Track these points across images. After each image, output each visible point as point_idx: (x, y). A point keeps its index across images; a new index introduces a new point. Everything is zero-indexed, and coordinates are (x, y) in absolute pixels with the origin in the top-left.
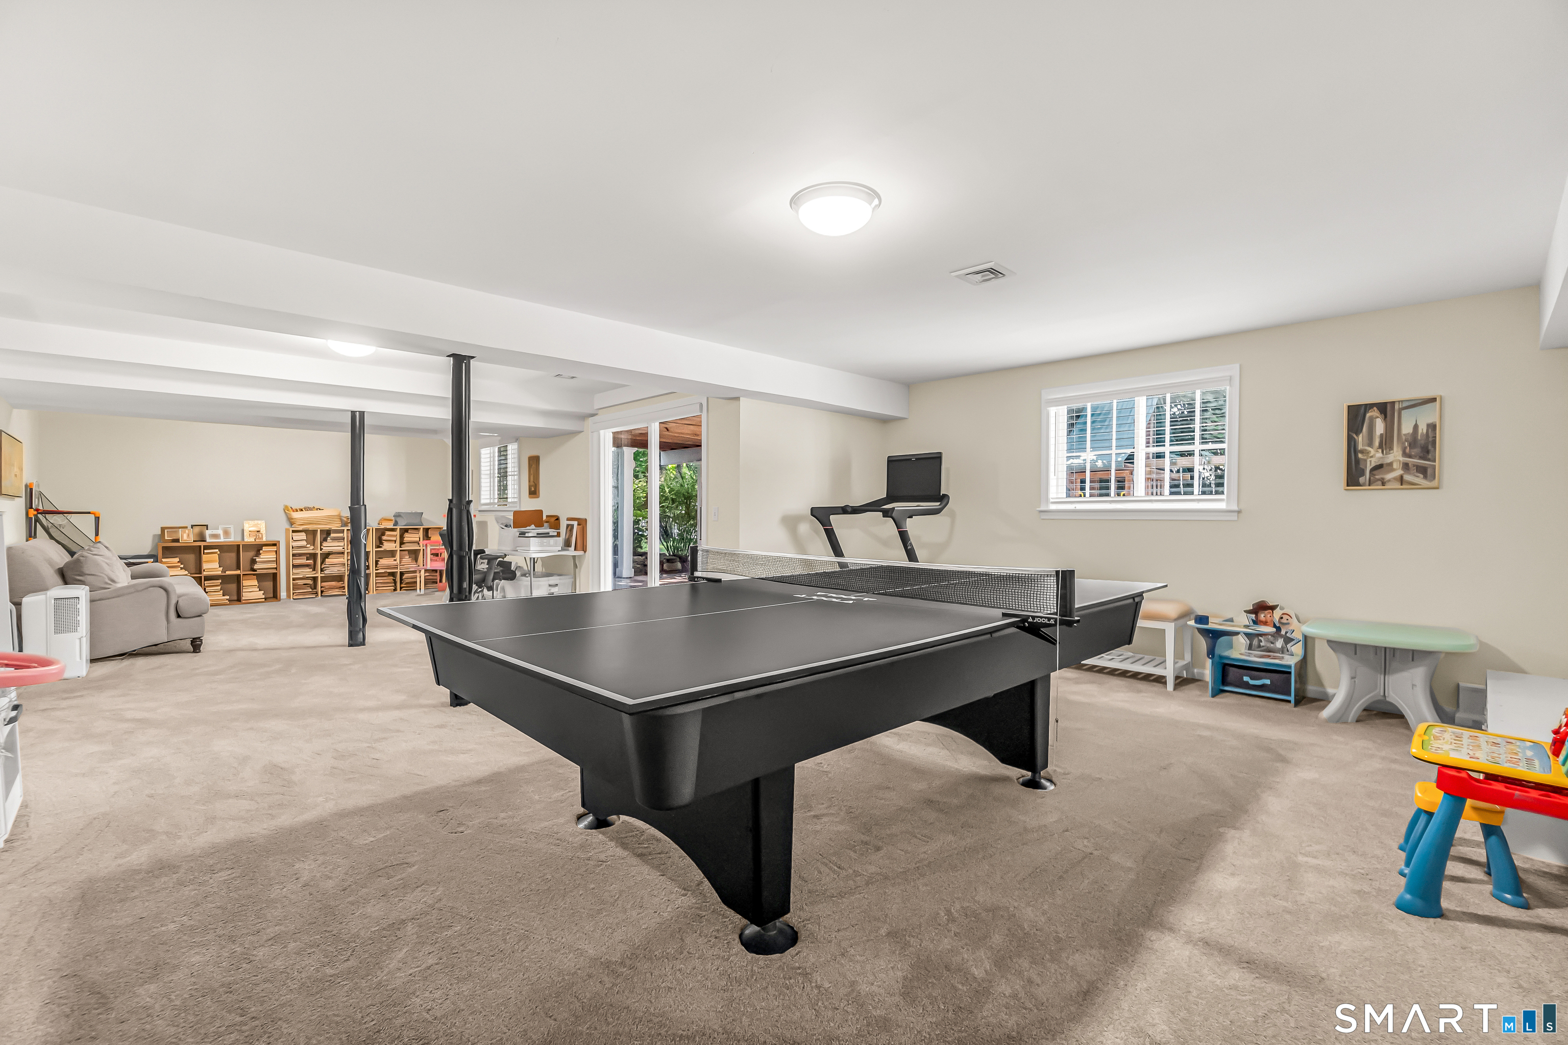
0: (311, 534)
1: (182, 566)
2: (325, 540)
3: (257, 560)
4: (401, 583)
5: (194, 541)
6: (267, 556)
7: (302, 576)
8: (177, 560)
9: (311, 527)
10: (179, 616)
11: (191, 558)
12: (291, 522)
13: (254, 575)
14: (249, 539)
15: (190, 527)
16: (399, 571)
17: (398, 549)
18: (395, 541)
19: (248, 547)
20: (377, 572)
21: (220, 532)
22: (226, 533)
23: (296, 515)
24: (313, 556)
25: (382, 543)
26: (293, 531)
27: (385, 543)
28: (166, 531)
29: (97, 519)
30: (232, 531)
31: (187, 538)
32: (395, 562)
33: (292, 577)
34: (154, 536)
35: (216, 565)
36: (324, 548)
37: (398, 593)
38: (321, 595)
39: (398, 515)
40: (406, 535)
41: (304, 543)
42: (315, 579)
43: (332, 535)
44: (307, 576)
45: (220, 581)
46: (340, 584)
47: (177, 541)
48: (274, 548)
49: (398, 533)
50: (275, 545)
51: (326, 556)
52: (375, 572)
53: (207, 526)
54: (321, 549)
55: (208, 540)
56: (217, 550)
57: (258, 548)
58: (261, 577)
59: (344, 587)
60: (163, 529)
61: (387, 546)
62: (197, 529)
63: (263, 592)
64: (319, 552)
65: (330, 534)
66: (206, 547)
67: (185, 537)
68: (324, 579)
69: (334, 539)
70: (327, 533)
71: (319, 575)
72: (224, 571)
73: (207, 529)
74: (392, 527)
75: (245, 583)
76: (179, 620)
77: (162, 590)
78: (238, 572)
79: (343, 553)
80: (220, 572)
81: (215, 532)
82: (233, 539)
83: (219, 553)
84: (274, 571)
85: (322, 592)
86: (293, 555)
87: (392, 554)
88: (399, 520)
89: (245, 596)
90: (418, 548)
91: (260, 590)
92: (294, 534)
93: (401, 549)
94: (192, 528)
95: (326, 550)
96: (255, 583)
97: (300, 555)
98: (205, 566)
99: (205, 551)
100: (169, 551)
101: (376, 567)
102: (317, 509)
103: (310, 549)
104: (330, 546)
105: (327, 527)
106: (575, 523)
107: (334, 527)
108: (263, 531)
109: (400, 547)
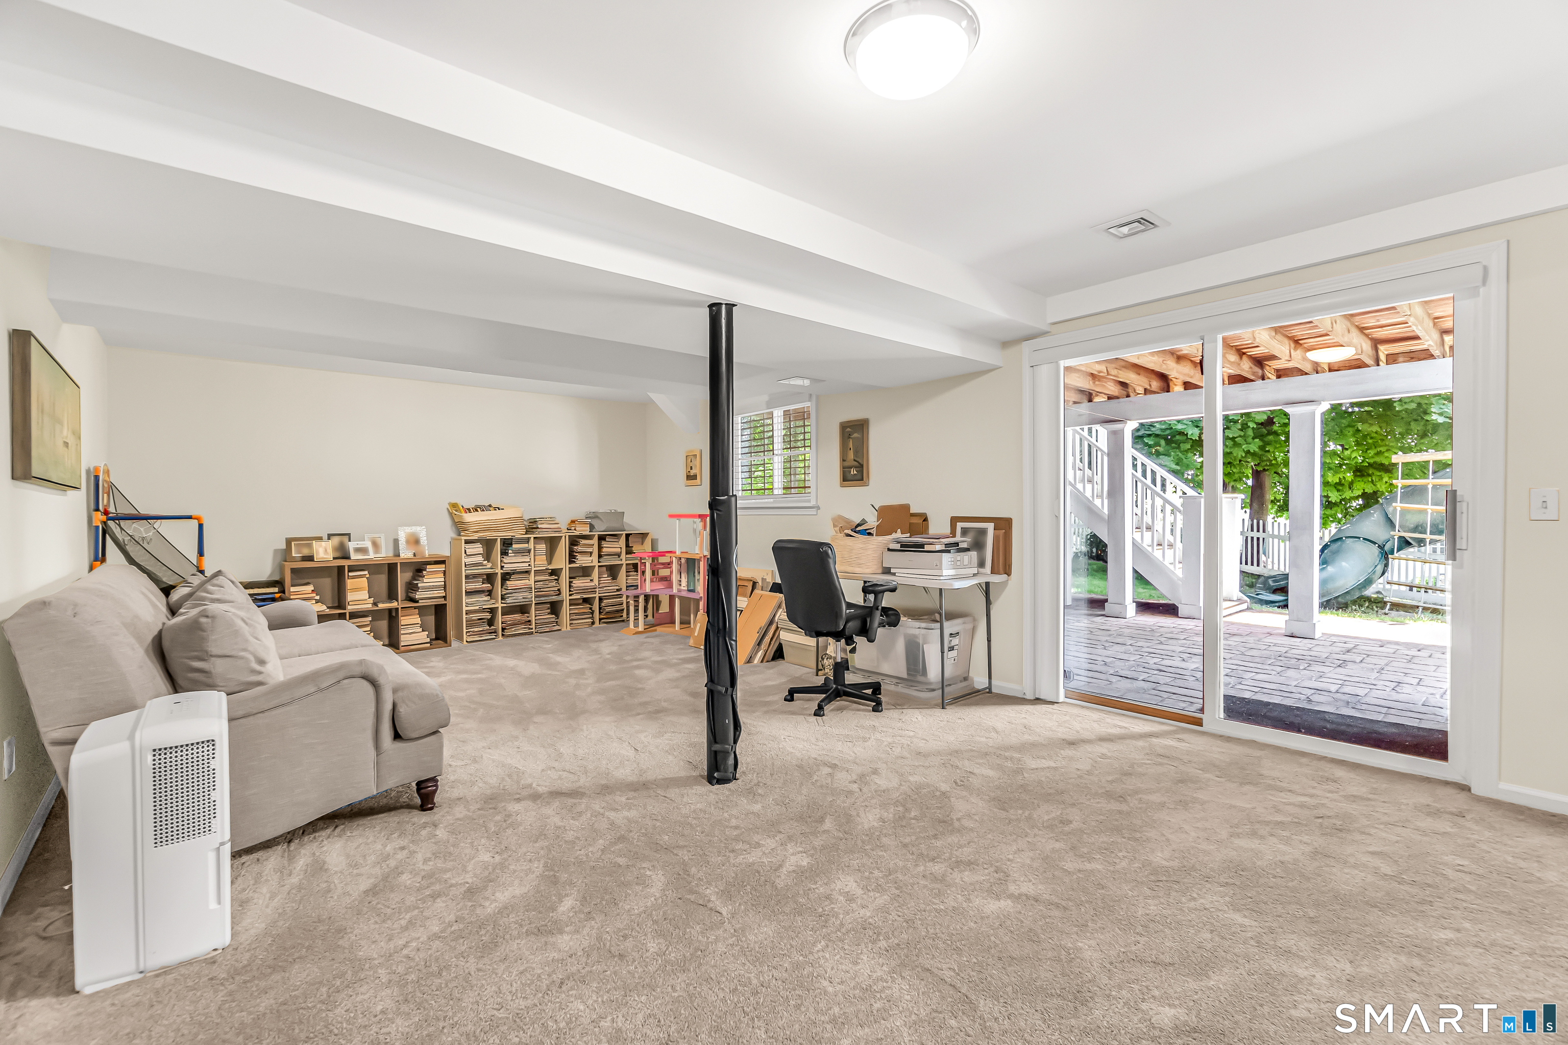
0: (488, 544)
1: (318, 597)
2: (504, 553)
3: (419, 585)
4: (600, 613)
5: (334, 558)
6: (432, 579)
7: (477, 608)
8: (310, 588)
9: (488, 535)
10: (397, 736)
11: (327, 583)
12: (459, 527)
13: (415, 607)
14: (406, 554)
15: (325, 537)
16: (597, 595)
17: (596, 563)
18: (591, 553)
19: (406, 565)
20: (571, 598)
21: (368, 544)
22: (375, 544)
23: (469, 518)
24: (490, 578)
25: (574, 557)
26: (467, 542)
27: (579, 557)
28: (293, 543)
29: (201, 526)
30: (382, 543)
31: (324, 552)
32: (592, 584)
33: (465, 609)
34: (276, 551)
35: (364, 595)
36: (506, 566)
37: (598, 628)
38: (503, 635)
39: (595, 516)
40: (604, 544)
41: (480, 559)
42: (492, 611)
43: (514, 546)
44: (484, 607)
45: (370, 619)
46: (524, 618)
47: (310, 558)
48: (441, 568)
49: (595, 541)
50: (443, 562)
51: (506, 577)
52: (568, 598)
53: (349, 535)
54: (502, 567)
55: (354, 556)
56: (366, 572)
57: (419, 569)
58: (422, 611)
59: (529, 621)
60: (289, 542)
61: (582, 561)
62: (336, 540)
63: (427, 633)
64: (499, 571)
65: (511, 544)
66: (352, 569)
67: (321, 551)
68: (507, 611)
69: (518, 552)
70: (507, 543)
71: (499, 605)
72: (375, 604)
73: (350, 541)
74: (588, 533)
75: (404, 620)
76: (399, 745)
77: (365, 683)
78: (394, 604)
79: (527, 572)
80: (370, 606)
81: (361, 544)
82: (385, 554)
83: (368, 576)
84: (442, 601)
85: (503, 629)
86: (467, 577)
87: (586, 572)
88: (595, 522)
89: (405, 639)
90: (619, 562)
91: (423, 631)
92: (468, 546)
93: (600, 564)
94: (329, 539)
95: (508, 567)
96: (418, 620)
97: (475, 576)
98: (350, 597)
99: (351, 574)
100: (300, 575)
101: (570, 591)
102: (495, 509)
103: (487, 568)
104: (513, 562)
105: (508, 535)
106: (990, 526)
107: (519, 533)
108: (424, 540)
109: (599, 562)
